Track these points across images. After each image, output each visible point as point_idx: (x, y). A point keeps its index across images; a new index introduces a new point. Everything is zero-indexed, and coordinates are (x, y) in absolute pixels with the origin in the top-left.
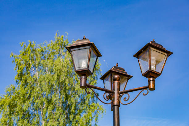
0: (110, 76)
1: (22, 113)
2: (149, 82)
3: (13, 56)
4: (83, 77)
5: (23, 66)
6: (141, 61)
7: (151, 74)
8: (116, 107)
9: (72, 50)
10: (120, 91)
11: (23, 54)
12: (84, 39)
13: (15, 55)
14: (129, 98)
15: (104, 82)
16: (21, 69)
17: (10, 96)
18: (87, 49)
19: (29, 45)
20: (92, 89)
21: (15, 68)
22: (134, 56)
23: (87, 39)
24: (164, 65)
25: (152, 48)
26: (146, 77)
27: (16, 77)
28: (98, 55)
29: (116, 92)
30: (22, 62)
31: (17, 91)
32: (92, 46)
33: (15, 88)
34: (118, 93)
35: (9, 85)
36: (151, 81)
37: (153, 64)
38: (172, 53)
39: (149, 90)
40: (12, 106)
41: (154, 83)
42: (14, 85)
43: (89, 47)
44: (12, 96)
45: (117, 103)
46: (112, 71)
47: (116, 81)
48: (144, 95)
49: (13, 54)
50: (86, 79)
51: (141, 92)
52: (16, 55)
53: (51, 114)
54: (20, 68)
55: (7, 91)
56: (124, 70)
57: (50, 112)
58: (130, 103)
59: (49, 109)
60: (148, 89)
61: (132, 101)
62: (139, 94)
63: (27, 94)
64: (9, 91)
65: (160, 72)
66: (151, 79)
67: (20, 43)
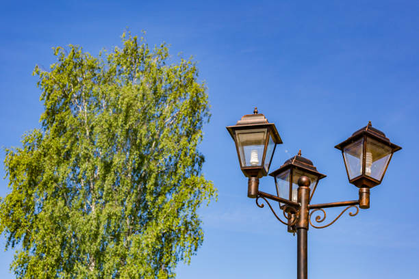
0: (289, 174)
1: (53, 186)
2: (361, 194)
3: (38, 73)
4: (253, 179)
5: (57, 94)
6: (348, 156)
7: (365, 183)
8: (302, 230)
9: (237, 132)
10: (309, 203)
11: (59, 71)
12: (256, 113)
13: (42, 72)
14: (325, 218)
15: (276, 181)
16: (53, 99)
17: (31, 151)
18: (263, 134)
19: (71, 54)
20: (267, 199)
21: (41, 97)
22: (336, 147)
23: (262, 115)
24: (386, 168)
25: (369, 139)
26: (356, 185)
27: (43, 115)
28: (278, 141)
29: (303, 205)
30: (56, 87)
31: (46, 143)
32: (271, 129)
33: (41, 137)
34: (307, 207)
35: (31, 130)
36: (364, 194)
37: (369, 165)
38: (400, 148)
39: (359, 209)
40: (35, 171)
41: (368, 197)
42: (39, 130)
43: (266, 130)
44: (35, 152)
45: (304, 224)
46: (292, 165)
47: (304, 187)
48: (350, 214)
49: (38, 69)
50: (257, 183)
51: (345, 210)
52: (45, 72)
53: (110, 191)
54: (50, 98)
55: (26, 142)
56: (312, 164)
57: (109, 186)
58: (326, 226)
59: (106, 182)
60: (358, 206)
61: (330, 223)
62: (343, 212)
63: (64, 148)
64: (30, 141)
65: (379, 180)
66: (364, 190)
67: (53, 48)
